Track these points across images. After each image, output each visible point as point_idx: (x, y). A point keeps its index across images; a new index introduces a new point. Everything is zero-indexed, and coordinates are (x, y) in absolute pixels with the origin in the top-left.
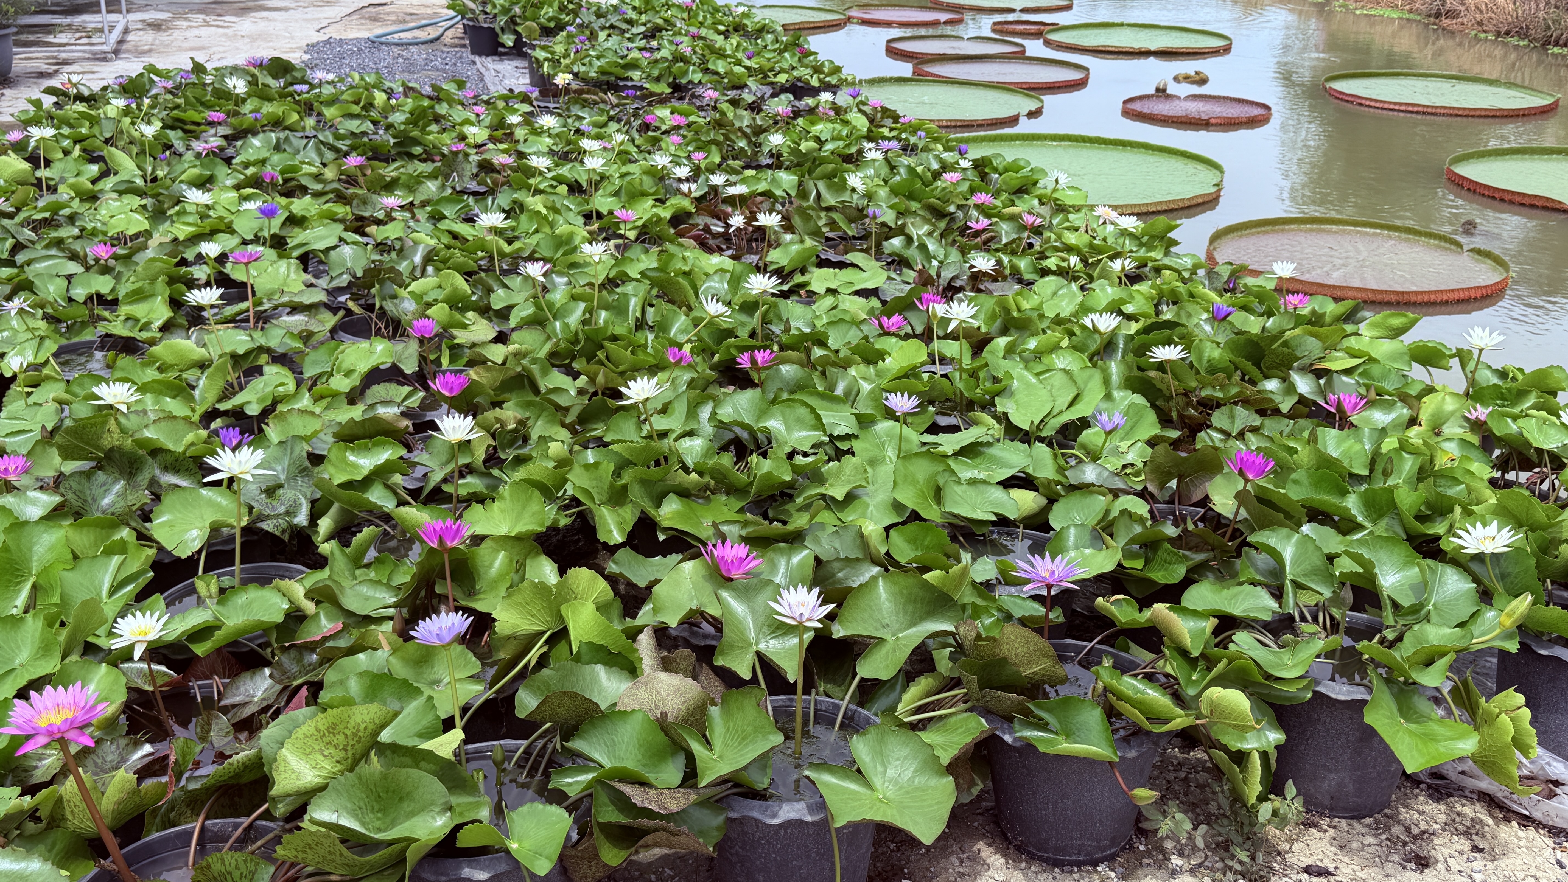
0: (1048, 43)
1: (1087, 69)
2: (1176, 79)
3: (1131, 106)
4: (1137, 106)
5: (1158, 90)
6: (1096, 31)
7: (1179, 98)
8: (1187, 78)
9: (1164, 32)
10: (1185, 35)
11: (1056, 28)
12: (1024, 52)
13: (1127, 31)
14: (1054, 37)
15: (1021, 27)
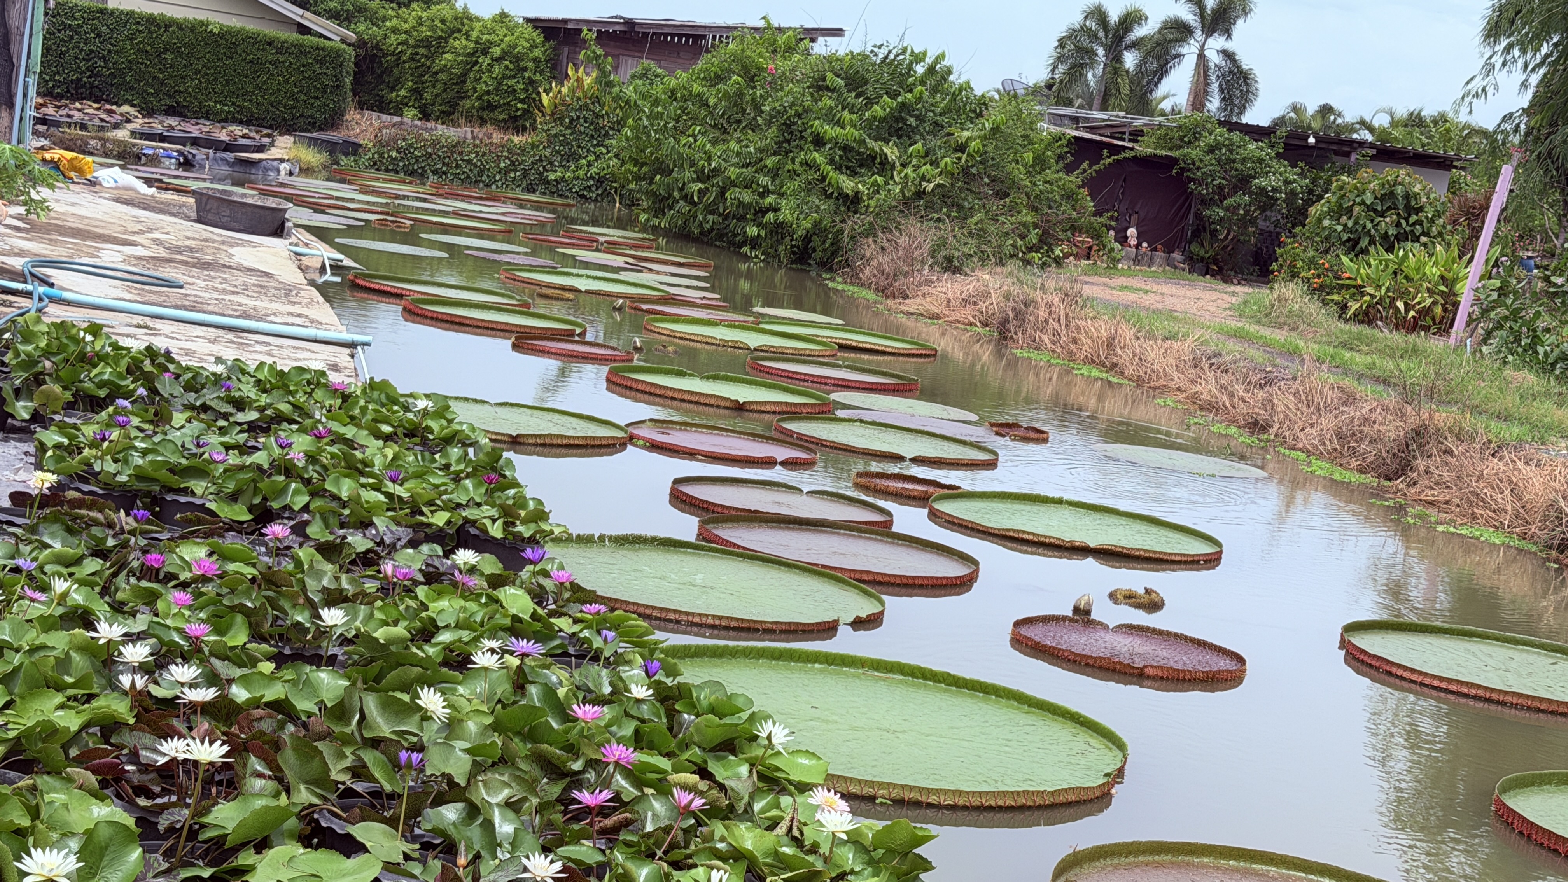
0: (934, 515)
1: (975, 563)
2: (1113, 596)
3: (1026, 631)
4: (1035, 633)
5: (1076, 610)
6: (1017, 506)
7: (1105, 627)
8: (1130, 598)
9: (1123, 521)
10: (1154, 529)
11: (954, 493)
12: (889, 524)
13: (1066, 512)
14: (948, 507)
15: (900, 485)
